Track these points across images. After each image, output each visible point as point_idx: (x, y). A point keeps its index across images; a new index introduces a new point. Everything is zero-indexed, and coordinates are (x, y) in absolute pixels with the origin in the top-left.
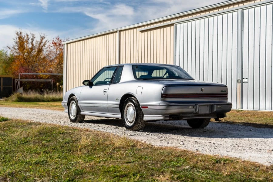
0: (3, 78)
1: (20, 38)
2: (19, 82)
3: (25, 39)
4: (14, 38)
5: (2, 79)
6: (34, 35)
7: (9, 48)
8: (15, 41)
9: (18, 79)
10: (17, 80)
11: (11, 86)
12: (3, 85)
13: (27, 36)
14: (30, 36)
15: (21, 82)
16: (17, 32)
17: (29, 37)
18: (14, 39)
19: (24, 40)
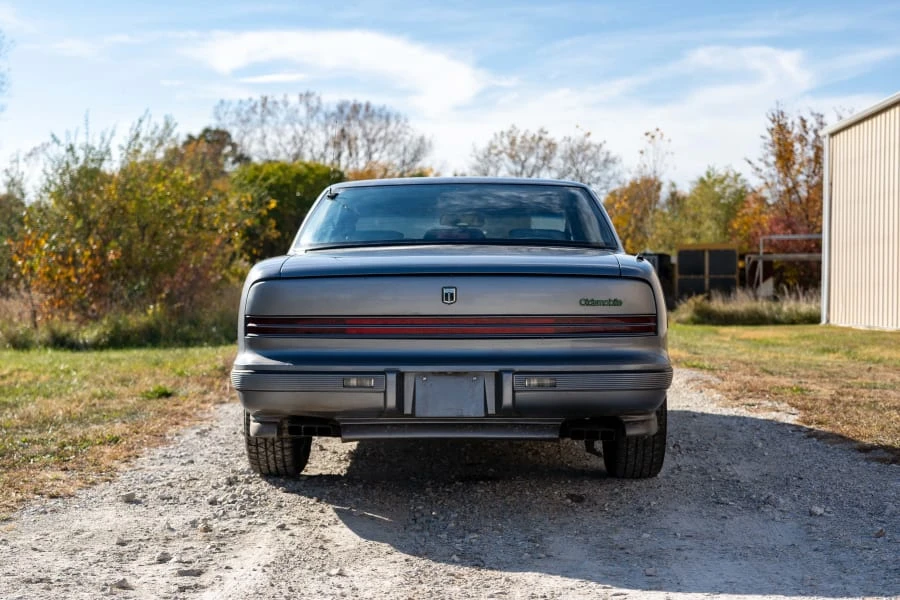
0: (711, 252)
1: (781, 130)
2: (760, 265)
3: (797, 131)
4: (763, 134)
5: (707, 255)
6: (822, 116)
7: (750, 162)
8: (766, 141)
9: (758, 253)
10: (753, 257)
11: (731, 276)
12: (710, 273)
13: (803, 121)
14: (812, 122)
15: (768, 265)
16: (773, 115)
17: (808, 125)
18: (763, 137)
19: (793, 136)
